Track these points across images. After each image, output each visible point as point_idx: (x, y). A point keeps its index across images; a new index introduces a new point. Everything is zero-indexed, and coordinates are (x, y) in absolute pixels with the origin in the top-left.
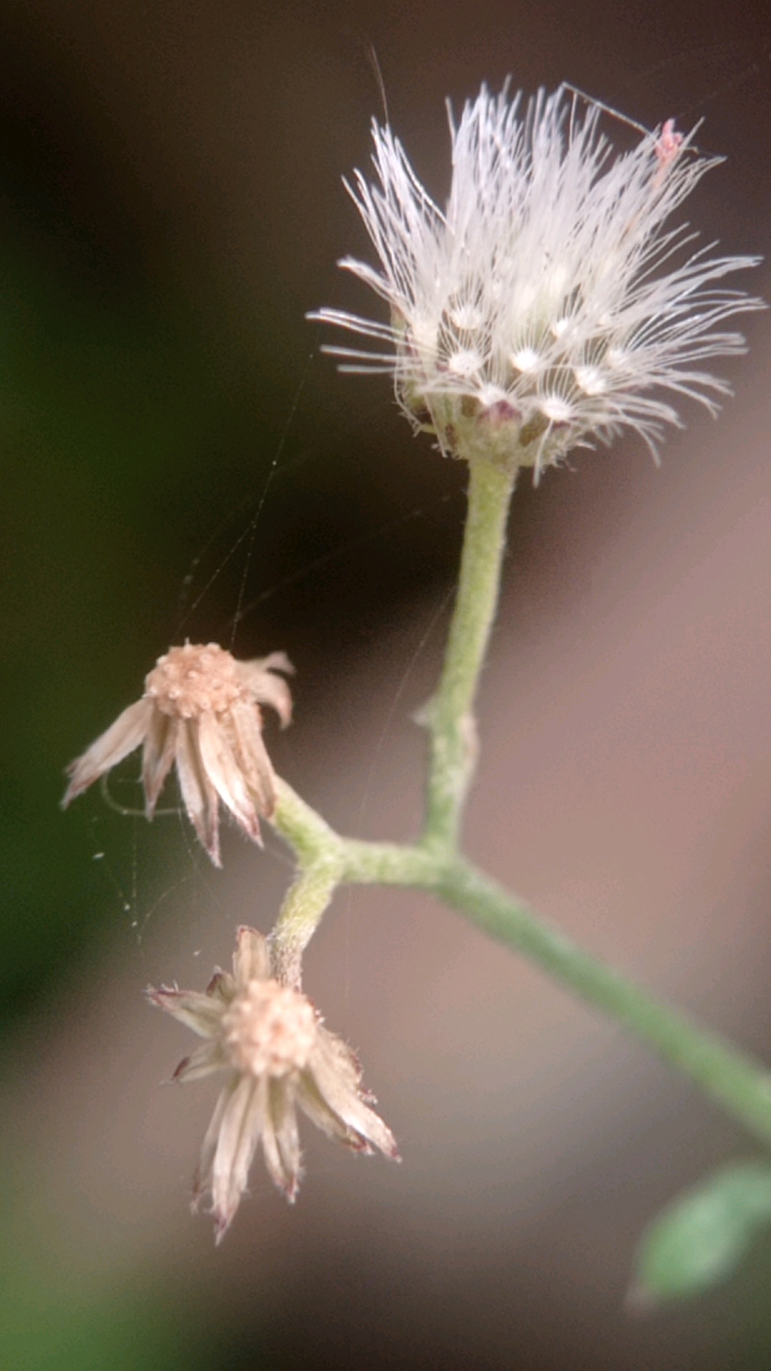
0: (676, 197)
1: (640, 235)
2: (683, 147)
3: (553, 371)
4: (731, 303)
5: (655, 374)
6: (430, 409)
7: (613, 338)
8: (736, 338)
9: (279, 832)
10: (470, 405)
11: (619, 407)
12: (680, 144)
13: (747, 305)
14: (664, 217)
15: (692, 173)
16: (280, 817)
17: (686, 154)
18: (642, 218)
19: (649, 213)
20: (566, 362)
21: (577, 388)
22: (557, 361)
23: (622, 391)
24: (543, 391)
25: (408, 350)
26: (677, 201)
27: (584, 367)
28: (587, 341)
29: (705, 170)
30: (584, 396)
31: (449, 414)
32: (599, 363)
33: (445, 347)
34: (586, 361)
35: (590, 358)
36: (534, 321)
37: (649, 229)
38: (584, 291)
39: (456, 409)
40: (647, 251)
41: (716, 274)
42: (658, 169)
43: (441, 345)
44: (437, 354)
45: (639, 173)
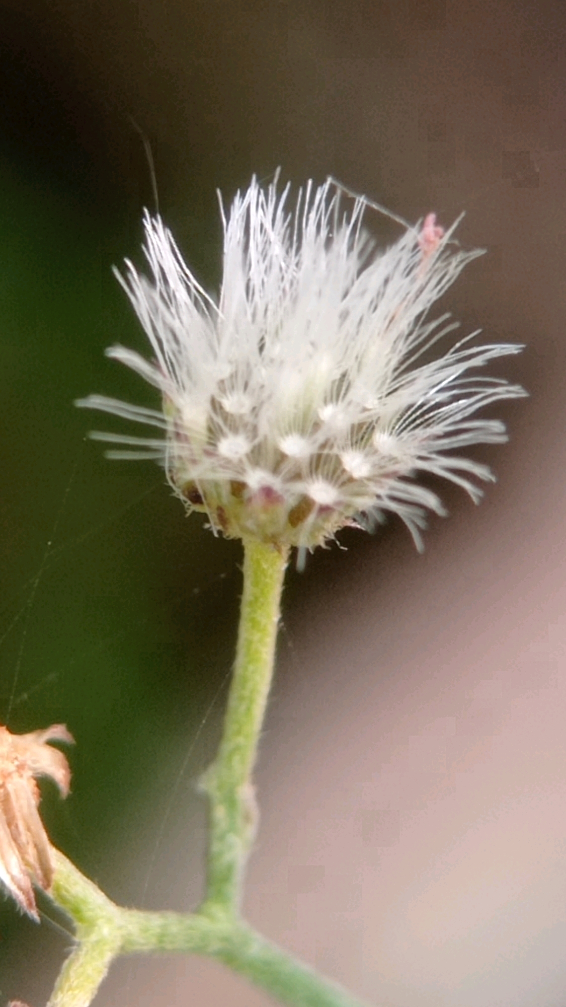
0: (439, 287)
1: (404, 324)
2: (445, 240)
3: (319, 456)
4: (491, 391)
5: (421, 458)
6: (201, 492)
7: (379, 422)
8: (496, 426)
9: (57, 904)
10: (238, 488)
11: (382, 492)
12: (441, 237)
13: (508, 392)
14: (429, 305)
15: (454, 264)
16: (58, 889)
17: (448, 246)
18: (406, 306)
19: (414, 301)
20: (332, 447)
21: (344, 471)
22: (323, 446)
23: (387, 476)
24: (309, 475)
25: (178, 435)
26: (440, 291)
27: (350, 451)
28: (353, 426)
29: (467, 261)
30: (351, 480)
31: (219, 496)
32: (365, 447)
33: (214, 433)
34: (352, 445)
35: (356, 442)
36: (301, 405)
37: (412, 318)
38: (351, 376)
39: (226, 491)
40: (412, 338)
41: (477, 362)
42: (420, 261)
43: (210, 430)
44: (205, 439)
45: (403, 265)
